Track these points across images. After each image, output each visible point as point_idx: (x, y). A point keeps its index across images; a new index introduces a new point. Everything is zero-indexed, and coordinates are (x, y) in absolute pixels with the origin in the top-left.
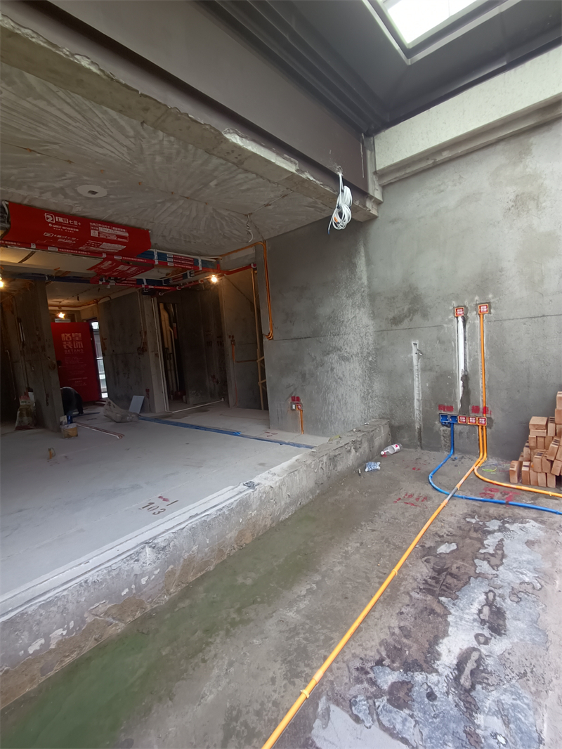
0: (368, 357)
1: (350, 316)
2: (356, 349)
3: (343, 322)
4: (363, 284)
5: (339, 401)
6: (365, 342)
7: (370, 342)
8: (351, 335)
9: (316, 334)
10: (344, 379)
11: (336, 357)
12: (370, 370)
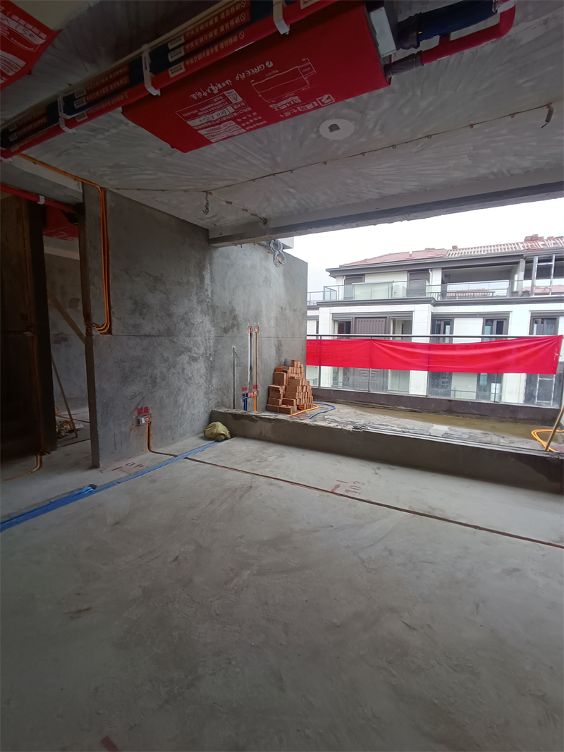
0: (210, 357)
1: (199, 321)
2: (202, 350)
3: (194, 324)
4: (208, 295)
5: (188, 401)
6: (209, 344)
7: (212, 345)
8: (199, 338)
9: (169, 333)
10: (192, 378)
11: (187, 358)
12: (211, 368)
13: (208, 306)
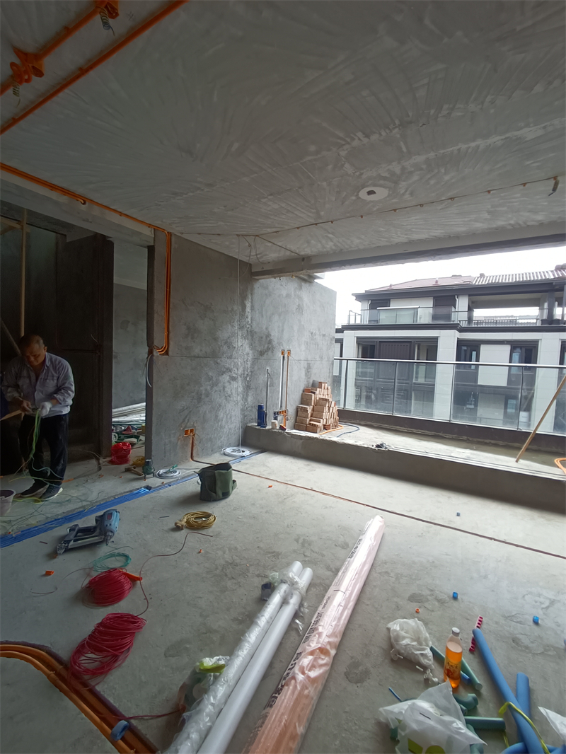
0: (247, 377)
2: (240, 371)
3: (235, 347)
4: (248, 322)
6: (246, 366)
7: (249, 366)
8: (239, 360)
9: (214, 355)
10: (231, 396)
11: (228, 377)
12: (248, 387)
13: (247, 331)
